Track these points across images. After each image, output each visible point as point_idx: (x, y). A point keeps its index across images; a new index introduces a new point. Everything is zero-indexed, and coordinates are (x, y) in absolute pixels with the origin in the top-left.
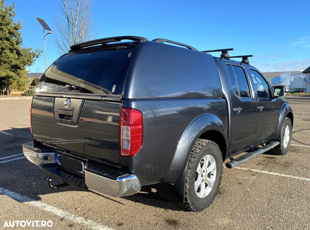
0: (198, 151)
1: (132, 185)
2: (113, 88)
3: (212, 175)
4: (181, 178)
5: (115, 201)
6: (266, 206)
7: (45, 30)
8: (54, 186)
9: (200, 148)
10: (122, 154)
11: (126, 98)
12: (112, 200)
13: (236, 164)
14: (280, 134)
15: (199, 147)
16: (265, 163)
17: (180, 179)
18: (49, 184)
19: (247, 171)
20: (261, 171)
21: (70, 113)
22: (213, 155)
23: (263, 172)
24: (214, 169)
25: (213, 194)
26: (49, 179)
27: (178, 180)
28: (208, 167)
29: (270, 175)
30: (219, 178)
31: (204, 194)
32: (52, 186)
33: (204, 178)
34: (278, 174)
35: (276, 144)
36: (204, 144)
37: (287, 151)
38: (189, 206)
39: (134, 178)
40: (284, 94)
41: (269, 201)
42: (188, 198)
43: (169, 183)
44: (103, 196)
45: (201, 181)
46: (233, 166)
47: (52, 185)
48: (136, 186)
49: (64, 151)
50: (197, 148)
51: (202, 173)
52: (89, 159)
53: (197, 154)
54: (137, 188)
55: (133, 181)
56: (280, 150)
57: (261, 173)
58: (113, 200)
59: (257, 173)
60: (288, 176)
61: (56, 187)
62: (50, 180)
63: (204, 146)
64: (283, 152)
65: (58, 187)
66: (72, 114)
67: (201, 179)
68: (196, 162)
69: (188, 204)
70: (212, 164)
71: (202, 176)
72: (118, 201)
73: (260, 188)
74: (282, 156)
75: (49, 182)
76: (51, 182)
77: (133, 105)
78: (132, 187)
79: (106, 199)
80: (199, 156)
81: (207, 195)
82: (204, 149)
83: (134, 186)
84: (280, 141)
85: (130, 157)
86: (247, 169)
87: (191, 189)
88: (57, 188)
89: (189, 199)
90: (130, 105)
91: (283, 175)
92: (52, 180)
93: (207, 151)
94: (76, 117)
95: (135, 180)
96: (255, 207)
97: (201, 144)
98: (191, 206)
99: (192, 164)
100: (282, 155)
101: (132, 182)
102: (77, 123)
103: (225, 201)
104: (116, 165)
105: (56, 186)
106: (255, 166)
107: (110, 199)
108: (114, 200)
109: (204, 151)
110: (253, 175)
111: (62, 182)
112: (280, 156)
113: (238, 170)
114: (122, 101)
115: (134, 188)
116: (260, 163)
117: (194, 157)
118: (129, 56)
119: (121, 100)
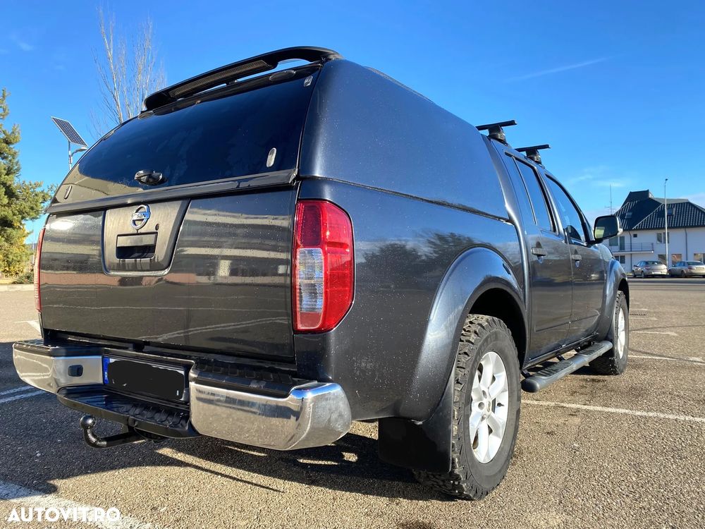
0: (473, 338)
1: (331, 412)
2: (269, 157)
3: (500, 405)
4: (441, 405)
5: (256, 485)
6: (634, 479)
7: (72, 144)
8: (98, 439)
9: (475, 332)
10: (301, 327)
11: (308, 175)
12: (249, 483)
13: (544, 381)
14: (611, 325)
15: (473, 328)
16: (588, 390)
17: (438, 408)
18: (86, 434)
19: (556, 407)
20: (586, 407)
21: (148, 240)
22: (501, 353)
23: (591, 408)
24: (503, 391)
25: (506, 454)
26: (86, 419)
27: (433, 411)
28: (492, 383)
29: (610, 415)
30: (516, 414)
31: (488, 454)
32: (93, 440)
33: (485, 410)
34: (627, 411)
35: (606, 347)
36: (485, 324)
37: (625, 366)
38: (456, 483)
39: (336, 392)
40: (618, 232)
41: (637, 468)
42: (457, 460)
43: (410, 419)
44: (222, 475)
45: (480, 417)
46: (538, 385)
47: (94, 436)
48: (341, 415)
49: (126, 348)
50: (468, 331)
51: (481, 399)
52: (199, 358)
53: (471, 345)
54: (341, 422)
55: (333, 399)
56: (613, 362)
57: (587, 411)
58: (252, 484)
59: (578, 410)
60: (651, 414)
61: (105, 443)
62: (90, 421)
63: (483, 327)
64: (619, 365)
65: (110, 443)
66: (152, 242)
67: (478, 413)
68: (471, 366)
69: (457, 478)
70: (499, 377)
71: (480, 405)
72: (263, 484)
73: (601, 441)
74: (617, 377)
75: (85, 426)
76: (91, 427)
77: (328, 194)
78: (329, 420)
79: (231, 480)
80: (476, 351)
81: (492, 456)
82: (485, 334)
83: (334, 416)
84: (612, 341)
85: (322, 332)
86: (553, 404)
87: (462, 435)
88: (107, 446)
89: (459, 462)
90: (320, 191)
91: (639, 413)
92: (94, 423)
93: (491, 342)
94: (166, 248)
95: (337, 397)
96: (610, 483)
97: (476, 322)
98: (464, 482)
99: (463, 370)
100: (616, 373)
101: (331, 402)
102: (165, 264)
103: (532, 473)
104: (279, 365)
105: (105, 439)
106: (566, 396)
107: (241, 481)
108: (254, 482)
109: (486, 340)
110: (572, 415)
111: (121, 428)
112: (612, 377)
113: (533, 406)
114: (297, 184)
115: (337, 421)
116: (575, 392)
117: (466, 353)
118: (308, 83)
119: (294, 180)
